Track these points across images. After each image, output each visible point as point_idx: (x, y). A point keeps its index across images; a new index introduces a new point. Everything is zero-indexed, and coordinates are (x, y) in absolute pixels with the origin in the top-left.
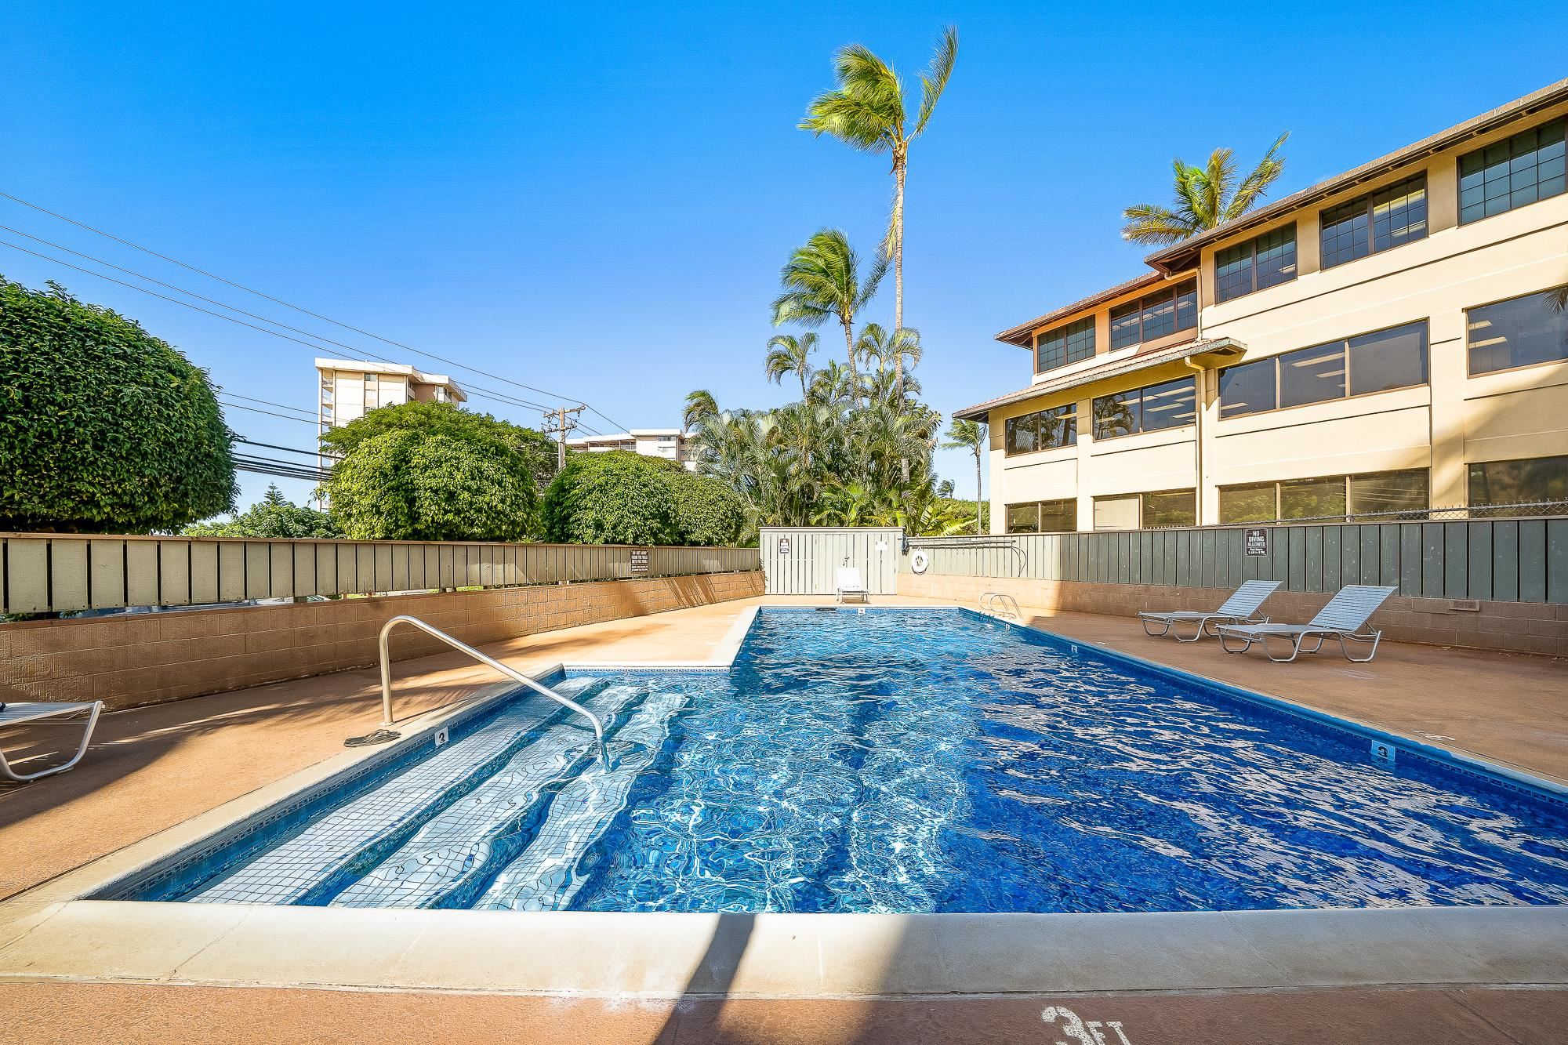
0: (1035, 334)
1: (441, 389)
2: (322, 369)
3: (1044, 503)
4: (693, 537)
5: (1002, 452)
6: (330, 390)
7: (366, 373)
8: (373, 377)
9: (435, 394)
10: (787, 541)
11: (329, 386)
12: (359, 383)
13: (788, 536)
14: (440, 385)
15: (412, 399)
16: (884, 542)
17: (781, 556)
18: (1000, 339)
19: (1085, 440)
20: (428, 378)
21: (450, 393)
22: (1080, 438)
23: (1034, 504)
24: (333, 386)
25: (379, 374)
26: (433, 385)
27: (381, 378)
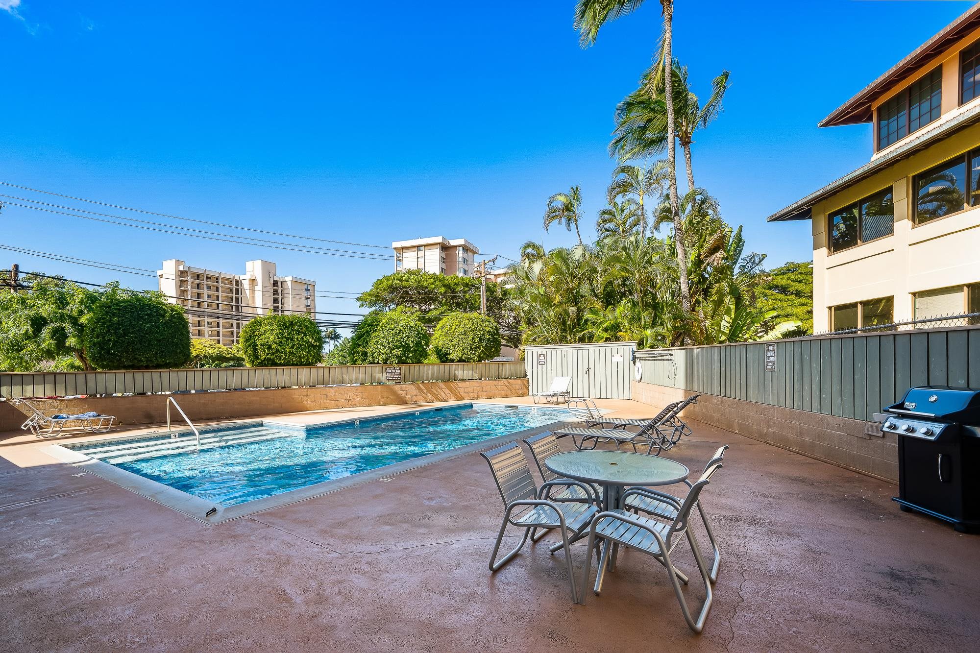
0: (875, 106)
1: (461, 248)
2: (396, 249)
3: (865, 304)
4: (450, 357)
5: (824, 250)
6: (400, 260)
7: (418, 247)
8: (422, 248)
9: (457, 252)
10: (544, 355)
11: (400, 258)
12: (414, 254)
13: (544, 353)
14: (460, 246)
15: (444, 258)
16: (619, 355)
17: (540, 367)
18: (827, 124)
19: (903, 226)
20: (453, 243)
21: (467, 250)
22: (897, 226)
23: (854, 305)
24: (402, 258)
25: (425, 246)
26: (455, 247)
27: (426, 248)
